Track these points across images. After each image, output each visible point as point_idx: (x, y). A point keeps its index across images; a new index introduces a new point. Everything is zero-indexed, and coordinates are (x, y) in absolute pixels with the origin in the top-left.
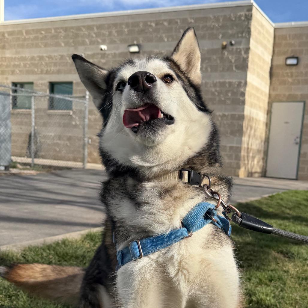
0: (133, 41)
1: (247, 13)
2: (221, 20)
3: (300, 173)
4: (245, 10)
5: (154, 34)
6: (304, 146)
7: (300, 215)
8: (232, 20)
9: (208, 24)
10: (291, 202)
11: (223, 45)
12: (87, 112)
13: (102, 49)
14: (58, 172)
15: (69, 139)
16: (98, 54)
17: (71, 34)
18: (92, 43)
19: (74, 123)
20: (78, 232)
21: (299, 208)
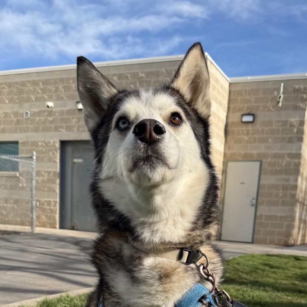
3: (255, 236)
6: (260, 208)
7: (257, 279)
9: (160, 79)
10: (248, 266)
12: (34, 174)
13: (48, 106)
15: (17, 202)
16: (44, 111)
17: (15, 90)
18: (37, 99)
19: (21, 185)
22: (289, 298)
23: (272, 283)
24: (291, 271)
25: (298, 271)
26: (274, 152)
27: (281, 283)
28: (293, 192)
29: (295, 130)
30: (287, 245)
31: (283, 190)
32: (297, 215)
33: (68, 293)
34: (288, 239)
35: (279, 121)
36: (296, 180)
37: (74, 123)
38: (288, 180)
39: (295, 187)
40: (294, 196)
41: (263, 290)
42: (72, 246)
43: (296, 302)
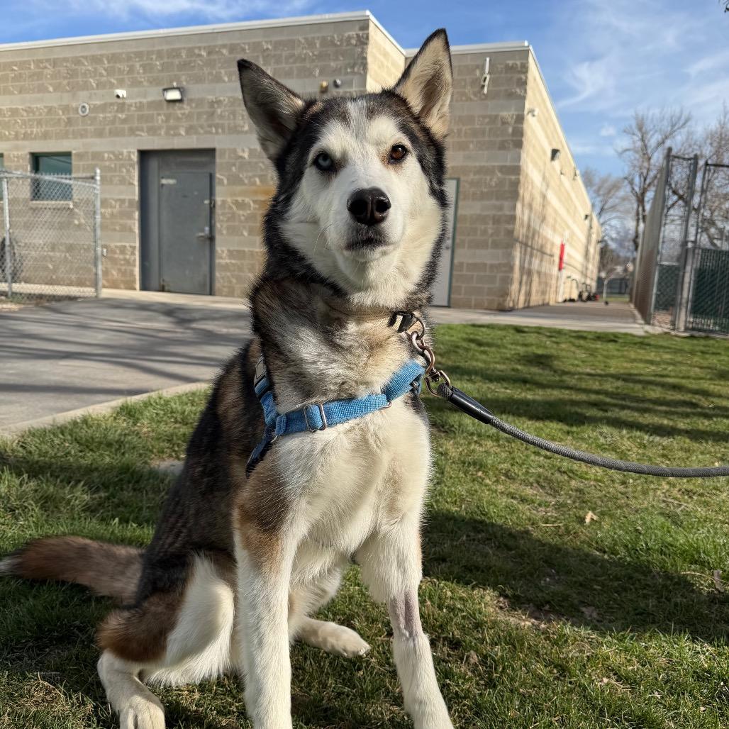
0: (172, 82)
1: (361, 33)
2: (318, 45)
3: (452, 296)
4: (357, 27)
5: (206, 70)
6: (459, 251)
7: (458, 364)
8: (336, 45)
9: (296, 52)
10: (443, 344)
11: (322, 87)
12: (98, 203)
13: (118, 96)
14: (54, 304)
15: (70, 248)
16: (112, 104)
17: (63, 70)
18: (100, 85)
19: (76, 222)
20: (106, 404)
21: (456, 352)
22: (508, 391)
23: (481, 369)
24: (511, 349)
25: (521, 350)
26: (477, 164)
27: (494, 370)
28: (510, 227)
29: (510, 130)
30: (503, 310)
31: (494, 224)
32: (517, 262)
33: (160, 392)
34: (504, 301)
35: (484, 117)
36: (514, 208)
37: (160, 121)
38: (501, 208)
39: (512, 219)
40: (510, 233)
41: (468, 380)
42: (162, 318)
43: (519, 397)
